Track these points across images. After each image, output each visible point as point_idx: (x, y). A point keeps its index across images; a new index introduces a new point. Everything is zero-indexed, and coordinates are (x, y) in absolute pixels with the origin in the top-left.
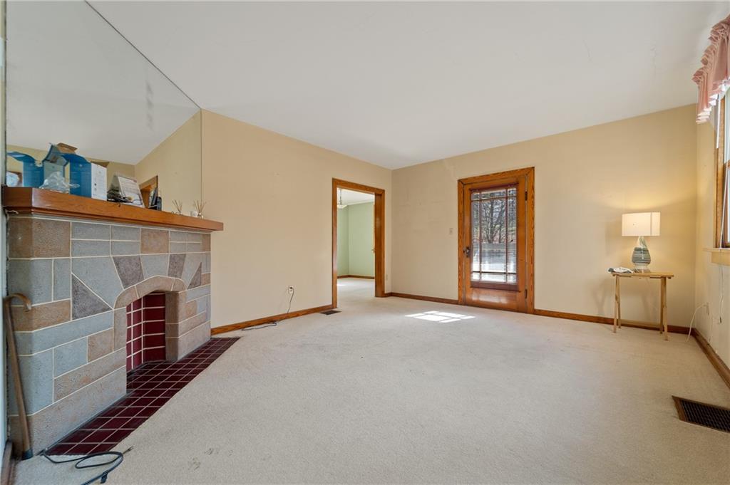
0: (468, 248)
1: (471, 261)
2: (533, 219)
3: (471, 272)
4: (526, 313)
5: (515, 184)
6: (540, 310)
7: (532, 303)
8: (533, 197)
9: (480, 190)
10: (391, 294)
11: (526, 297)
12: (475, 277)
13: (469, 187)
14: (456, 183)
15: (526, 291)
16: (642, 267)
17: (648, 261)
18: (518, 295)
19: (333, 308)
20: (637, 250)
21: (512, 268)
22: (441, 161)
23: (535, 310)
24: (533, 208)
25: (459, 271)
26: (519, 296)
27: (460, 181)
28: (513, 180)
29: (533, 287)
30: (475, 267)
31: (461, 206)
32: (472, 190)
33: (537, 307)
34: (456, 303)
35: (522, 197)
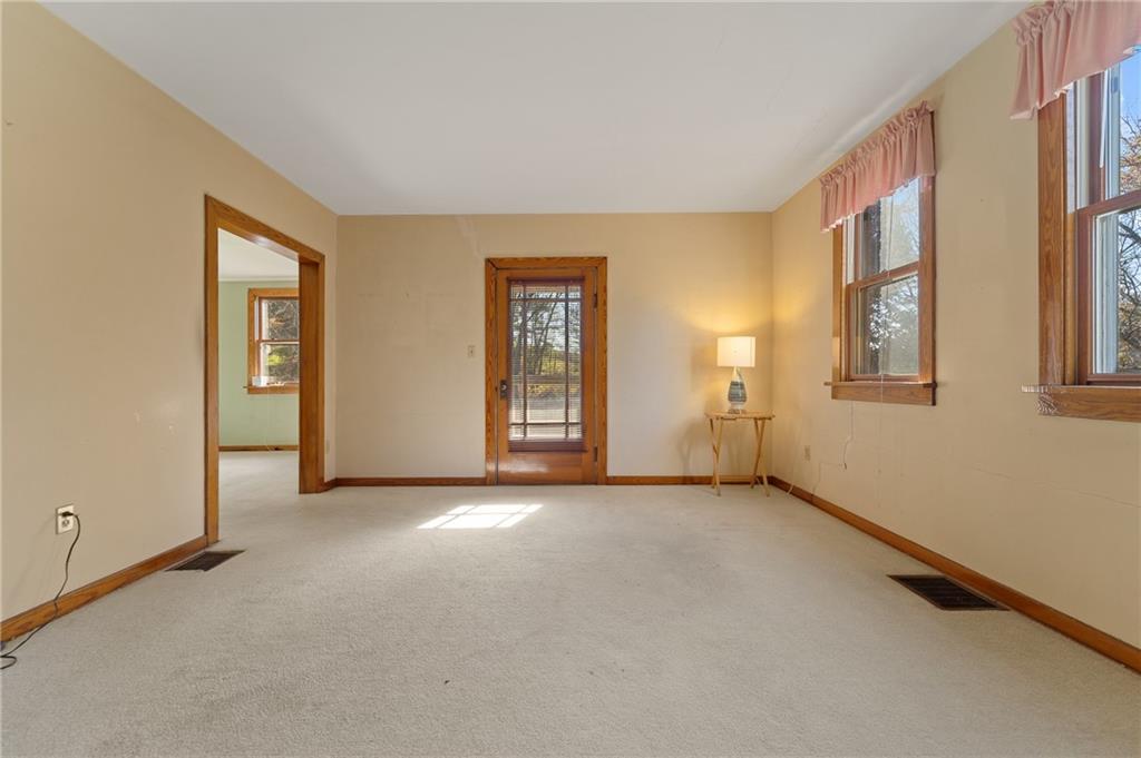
0: (503, 383)
1: (508, 407)
2: (606, 337)
3: (509, 426)
4: (596, 484)
5: (580, 280)
6: (614, 477)
7: (604, 468)
8: (605, 303)
9: (525, 281)
10: (338, 483)
11: (596, 460)
12: (515, 435)
13: (505, 274)
14: (482, 265)
15: (596, 449)
16: (739, 407)
17: (744, 399)
18: (584, 456)
19: (207, 546)
20: (734, 384)
21: (574, 416)
22: (452, 218)
23: (608, 478)
24: (605, 320)
25: (488, 424)
26: (586, 458)
27: (490, 262)
28: (576, 273)
29: (604, 444)
30: (515, 416)
31: (492, 308)
32: (511, 281)
33: (611, 472)
34: (482, 482)
35: (590, 302)
